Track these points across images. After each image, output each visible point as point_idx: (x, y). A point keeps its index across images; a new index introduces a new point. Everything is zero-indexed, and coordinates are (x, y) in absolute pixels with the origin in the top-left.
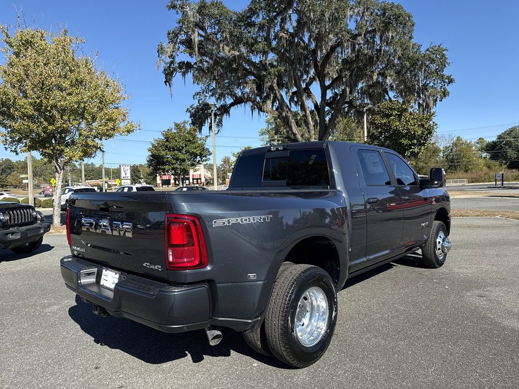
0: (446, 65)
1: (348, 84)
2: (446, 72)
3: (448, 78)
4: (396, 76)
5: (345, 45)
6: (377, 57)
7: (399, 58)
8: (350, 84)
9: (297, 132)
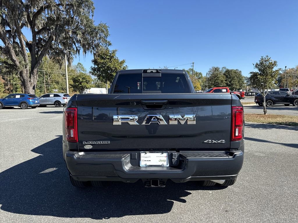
0: (109, 35)
1: (54, 34)
2: (108, 39)
3: (109, 42)
4: (82, 35)
5: (53, 8)
6: (72, 22)
7: (85, 26)
8: (55, 34)
9: (16, 60)
